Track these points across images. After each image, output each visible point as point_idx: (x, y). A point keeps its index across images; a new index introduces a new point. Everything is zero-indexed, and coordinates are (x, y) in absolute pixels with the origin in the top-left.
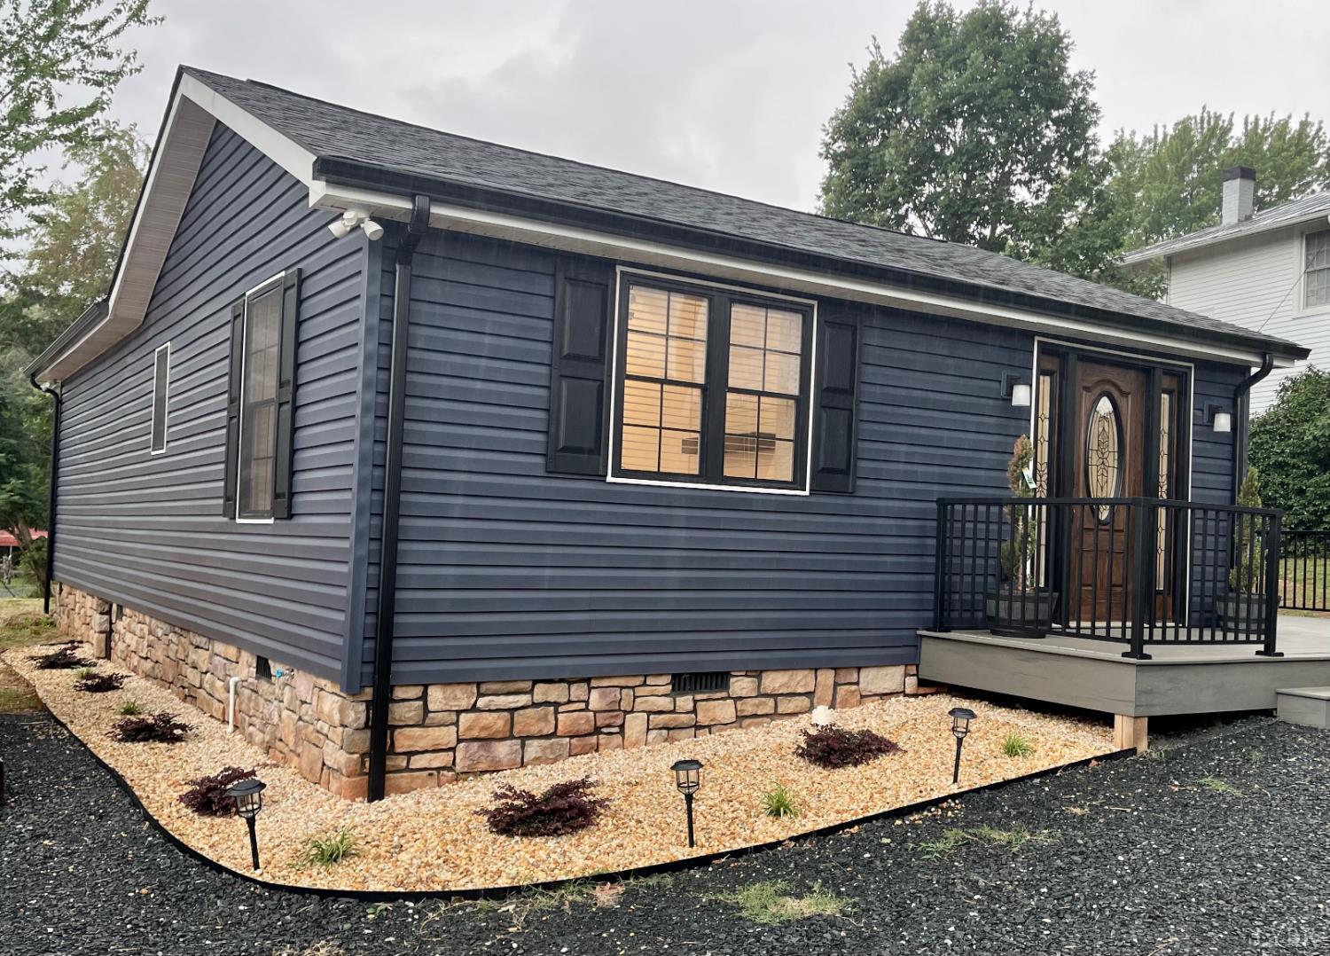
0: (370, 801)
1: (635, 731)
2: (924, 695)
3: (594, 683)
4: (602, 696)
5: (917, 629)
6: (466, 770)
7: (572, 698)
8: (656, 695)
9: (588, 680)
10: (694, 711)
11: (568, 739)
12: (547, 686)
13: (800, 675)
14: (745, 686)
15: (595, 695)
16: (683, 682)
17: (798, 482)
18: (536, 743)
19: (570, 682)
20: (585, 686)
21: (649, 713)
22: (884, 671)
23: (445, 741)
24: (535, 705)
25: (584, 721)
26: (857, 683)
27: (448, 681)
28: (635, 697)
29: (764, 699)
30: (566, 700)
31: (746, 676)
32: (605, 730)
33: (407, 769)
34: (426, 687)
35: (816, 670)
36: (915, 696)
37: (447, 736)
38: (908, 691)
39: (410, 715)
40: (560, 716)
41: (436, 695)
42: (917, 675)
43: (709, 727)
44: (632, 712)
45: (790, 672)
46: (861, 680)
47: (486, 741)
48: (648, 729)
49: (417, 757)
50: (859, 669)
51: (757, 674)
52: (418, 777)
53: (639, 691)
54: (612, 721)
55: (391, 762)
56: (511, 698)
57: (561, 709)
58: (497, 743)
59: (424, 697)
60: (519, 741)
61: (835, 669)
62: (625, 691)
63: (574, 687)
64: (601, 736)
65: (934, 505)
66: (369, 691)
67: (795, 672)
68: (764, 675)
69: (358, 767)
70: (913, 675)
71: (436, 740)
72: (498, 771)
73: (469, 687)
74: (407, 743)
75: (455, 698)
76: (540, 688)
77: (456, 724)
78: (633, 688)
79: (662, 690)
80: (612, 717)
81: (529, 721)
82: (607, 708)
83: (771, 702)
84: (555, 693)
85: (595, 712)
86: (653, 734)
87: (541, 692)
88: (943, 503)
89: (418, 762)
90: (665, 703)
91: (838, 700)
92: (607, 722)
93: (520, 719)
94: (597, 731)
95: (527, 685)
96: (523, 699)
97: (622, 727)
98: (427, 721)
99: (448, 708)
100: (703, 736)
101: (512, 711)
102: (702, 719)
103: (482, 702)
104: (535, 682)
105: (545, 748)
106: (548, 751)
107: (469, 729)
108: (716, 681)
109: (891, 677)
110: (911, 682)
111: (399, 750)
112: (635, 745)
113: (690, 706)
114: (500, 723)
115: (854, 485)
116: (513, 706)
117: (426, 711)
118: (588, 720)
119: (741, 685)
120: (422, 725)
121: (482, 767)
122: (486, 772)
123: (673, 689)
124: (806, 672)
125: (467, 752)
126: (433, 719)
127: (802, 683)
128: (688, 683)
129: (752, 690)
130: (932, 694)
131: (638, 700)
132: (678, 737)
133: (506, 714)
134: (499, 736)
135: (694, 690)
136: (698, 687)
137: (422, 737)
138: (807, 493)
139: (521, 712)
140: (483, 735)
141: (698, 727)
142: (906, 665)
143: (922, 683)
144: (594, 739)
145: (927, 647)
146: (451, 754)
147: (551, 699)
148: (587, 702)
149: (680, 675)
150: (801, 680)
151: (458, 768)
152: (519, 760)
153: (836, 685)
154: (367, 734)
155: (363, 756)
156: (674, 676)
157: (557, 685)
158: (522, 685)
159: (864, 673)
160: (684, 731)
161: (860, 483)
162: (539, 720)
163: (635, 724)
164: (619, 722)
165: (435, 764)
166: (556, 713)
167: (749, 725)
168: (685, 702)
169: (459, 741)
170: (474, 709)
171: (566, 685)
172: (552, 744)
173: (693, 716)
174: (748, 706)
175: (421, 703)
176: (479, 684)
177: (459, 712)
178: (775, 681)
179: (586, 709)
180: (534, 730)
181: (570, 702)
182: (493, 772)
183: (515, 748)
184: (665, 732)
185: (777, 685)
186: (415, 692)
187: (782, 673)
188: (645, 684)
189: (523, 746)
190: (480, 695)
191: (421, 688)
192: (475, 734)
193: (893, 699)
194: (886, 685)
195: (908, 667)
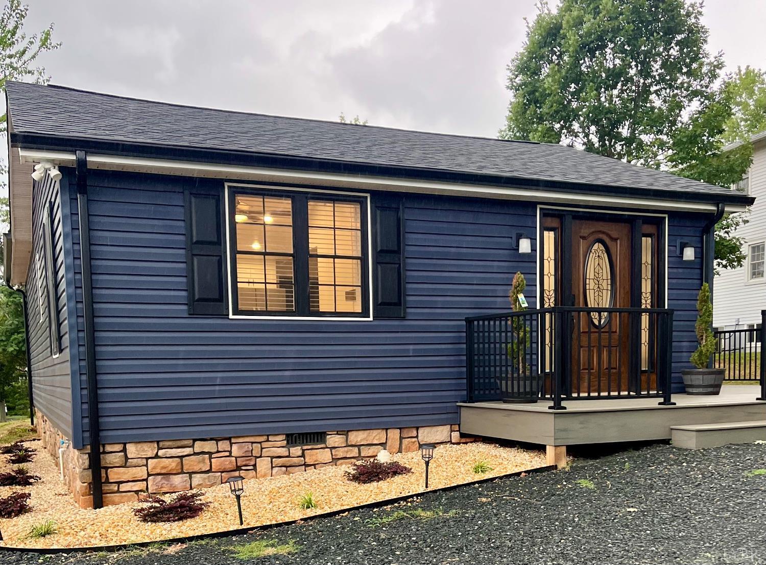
0: (95, 509)
1: (263, 468)
2: (466, 443)
3: (233, 440)
4: (239, 448)
5: (457, 402)
6: (154, 492)
7: (220, 450)
8: (277, 446)
9: (229, 439)
10: (303, 456)
11: (220, 473)
12: (202, 442)
13: (375, 432)
14: (337, 440)
15: (235, 447)
16: (293, 439)
17: (365, 313)
18: (198, 476)
19: (217, 440)
20: (228, 442)
21: (272, 458)
22: (435, 429)
23: (140, 474)
24: (195, 454)
25: (229, 463)
26: (417, 437)
27: (138, 441)
28: (262, 449)
29: (351, 448)
30: (215, 450)
31: (337, 434)
32: (243, 468)
33: (118, 491)
34: (125, 444)
35: (387, 429)
36: (458, 444)
37: (142, 472)
38: (453, 441)
39: (116, 460)
40: (213, 460)
41: (131, 449)
42: (459, 431)
43: (314, 465)
44: (261, 457)
45: (368, 431)
46: (419, 435)
47: (167, 475)
48: (272, 467)
49: (123, 484)
50: (417, 428)
51: (346, 433)
52: (125, 496)
53: (264, 445)
54: (248, 462)
55: (106, 488)
56: (179, 450)
57: (213, 456)
58: (174, 476)
59: (124, 450)
60: (188, 475)
61: (400, 429)
62: (254, 445)
63: (220, 443)
64: (241, 472)
65: (464, 323)
66: (89, 447)
67: (372, 431)
68: (349, 433)
69: (87, 491)
70: (457, 431)
71: (135, 474)
72: (175, 492)
73: (152, 444)
74: (116, 477)
75: (144, 451)
76: (197, 444)
77: (146, 465)
78: (260, 443)
79: (279, 444)
80: (247, 460)
81: (191, 463)
82: (243, 455)
83: (356, 449)
84: (209, 446)
85: (236, 458)
86: (275, 470)
87: (199, 446)
88: (469, 321)
89: (123, 487)
90: (283, 452)
91: (403, 447)
92: (244, 463)
93: (187, 462)
94: (238, 468)
95: (190, 442)
96: (188, 451)
97: (255, 465)
98: (128, 464)
99: (140, 456)
100: (311, 470)
101: (181, 457)
102: (309, 460)
103: (161, 453)
104: (194, 440)
105: (205, 479)
106: (207, 480)
107: (154, 468)
108: (318, 437)
109: (440, 433)
110: (456, 436)
111: (111, 481)
112: (264, 476)
113: (300, 453)
114: (174, 465)
115: (405, 313)
116: (181, 454)
117: (127, 458)
118: (231, 462)
119: (334, 440)
120: (125, 466)
121: (165, 490)
122: (167, 493)
123: (288, 443)
124: (380, 431)
125: (154, 481)
126: (132, 462)
127: (377, 438)
128: (298, 439)
129: (342, 443)
130: (471, 442)
131: (264, 450)
132: (293, 472)
133: (177, 459)
134: (174, 472)
135: (303, 444)
136: (305, 441)
137: (124, 473)
138: (371, 319)
139: (187, 458)
140: (163, 471)
141: (306, 465)
142: (451, 425)
143: (462, 435)
144: (237, 474)
145: (464, 413)
146: (145, 482)
147: (206, 450)
148: (230, 452)
149: (292, 435)
150: (377, 436)
151: (150, 491)
152: (188, 486)
153: (401, 438)
154: (90, 472)
155: (89, 484)
156: (287, 435)
157: (209, 442)
158: (186, 442)
159: (421, 431)
160: (297, 468)
161: (409, 310)
162: (199, 462)
163: (263, 464)
164: (252, 463)
165: (135, 489)
166: (210, 458)
167: (341, 464)
168: (296, 451)
169: (149, 475)
170: (157, 456)
171: (215, 442)
172: (209, 476)
173: (302, 459)
174: (340, 453)
175: (123, 454)
176: (158, 442)
177: (147, 459)
178: (357, 437)
179: (230, 456)
180: (196, 469)
181: (218, 452)
182: (172, 493)
183: (186, 478)
184: (284, 469)
185: (359, 439)
186: (118, 447)
187: (362, 432)
188: (268, 441)
189: (190, 478)
190: (159, 448)
191: (122, 445)
192: (158, 471)
193: (442, 446)
194: (437, 438)
195: (453, 426)
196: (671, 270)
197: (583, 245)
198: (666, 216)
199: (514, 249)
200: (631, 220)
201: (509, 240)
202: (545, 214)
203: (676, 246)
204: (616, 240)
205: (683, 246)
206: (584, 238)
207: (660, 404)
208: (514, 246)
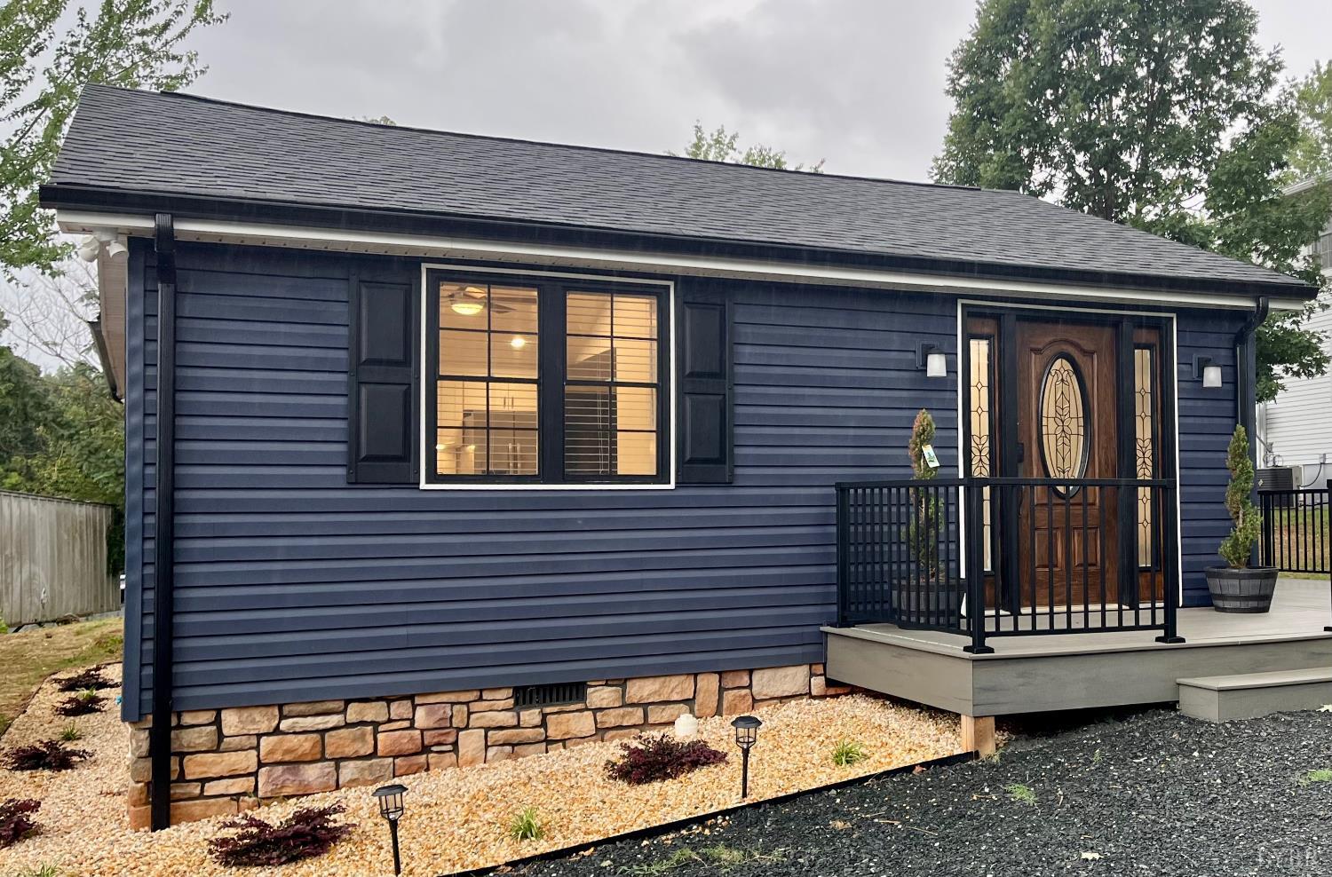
0: (154, 830)
1: (471, 747)
2: (837, 696)
3: (418, 700)
4: (429, 714)
5: (822, 625)
6: (269, 795)
7: (393, 716)
8: (497, 709)
9: (411, 698)
10: (544, 724)
11: (391, 760)
12: (362, 705)
13: (675, 681)
14: (606, 696)
15: (420, 712)
16: (524, 696)
17: (662, 475)
18: (352, 764)
19: (389, 701)
20: (408, 703)
21: (487, 729)
22: (781, 672)
23: (244, 765)
24: (348, 725)
25: (409, 740)
26: (750, 686)
27: (242, 704)
28: (470, 714)
29: (630, 709)
30: (385, 718)
31: (606, 685)
32: (434, 749)
33: (201, 796)
34: (219, 712)
35: (696, 675)
36: (822, 697)
37: (248, 760)
38: (814, 693)
39: (201, 741)
40: (380, 736)
41: (230, 720)
42: (825, 674)
43: (563, 741)
44: (467, 728)
45: (662, 679)
46: (754, 683)
47: (294, 764)
48: (487, 747)
49: (211, 783)
50: (751, 672)
51: (622, 683)
52: (214, 804)
53: (475, 707)
54: (442, 739)
55: (177, 790)
56: (319, 719)
57: (381, 728)
58: (306, 766)
59: (217, 722)
60: (333, 763)
61: (720, 673)
62: (456, 707)
63: (394, 706)
64: (431, 755)
65: (833, 491)
66: (150, 717)
67: (668, 679)
68: (629, 684)
69: (143, 796)
70: (821, 675)
71: (234, 765)
72: (308, 795)
73: (270, 710)
74: (199, 769)
75: (253, 722)
76: (353, 708)
77: (257, 748)
78: (467, 703)
79: (501, 704)
80: (442, 735)
81: (339, 742)
82: (436, 726)
83: (640, 712)
84: (374, 711)
85: (422, 731)
86: (492, 751)
87: (354, 712)
88: (842, 489)
89: (211, 789)
90: (508, 718)
91: (725, 706)
92: (436, 740)
93: (332, 740)
94: (425, 749)
95: (340, 705)
96: (334, 720)
97: (455, 744)
98: (223, 746)
99: (245, 732)
100: (556, 752)
101: (322, 732)
102: (553, 733)
103: (284, 725)
104: (348, 702)
105: (363, 769)
106: (367, 772)
107: (271, 752)
108: (572, 692)
109: (793, 678)
110: (818, 684)
111: (188, 777)
112: (472, 762)
113: (537, 720)
114: (307, 746)
115: (733, 475)
116: (321, 727)
117: (221, 736)
118: (412, 739)
119: (600, 695)
120: (217, 750)
121: (288, 791)
122: (293, 796)
123: (516, 703)
124: (683, 678)
125: (269, 777)
126: (230, 744)
127: (677, 690)
128: (535, 696)
129: (614, 701)
130: (846, 695)
131: (473, 716)
132: (524, 753)
133: (314, 735)
134: (309, 758)
135: (544, 702)
136: (548, 699)
137: (214, 763)
138: (672, 486)
139: (333, 733)
140: (287, 758)
141: (548, 742)
142: (811, 665)
143: (830, 683)
144: (422, 758)
145: (833, 646)
146: (252, 779)
147: (368, 718)
148: (412, 720)
149: (525, 688)
150: (678, 687)
151: (260, 794)
152: (333, 782)
153: (721, 690)
154: (148, 764)
155: (148, 784)
156: (516, 690)
157: (374, 704)
158: (331, 706)
159: (757, 676)
160: (532, 747)
161: (739, 471)
162: (354, 740)
163: (470, 742)
164: (451, 739)
165: (233, 790)
166: (376, 733)
167: (613, 738)
168: (531, 716)
169: (260, 765)
170: (277, 731)
171: (385, 704)
172: (371, 765)
173: (542, 730)
174: (611, 719)
175: (214, 728)
176: (280, 707)
177: (259, 736)
178: (641, 689)
179: (412, 727)
180: (349, 751)
181: (390, 721)
182: (303, 796)
183: (327, 770)
184: (508, 749)
185: (645, 694)
186: (208, 717)
187: (651, 680)
188: (480, 699)
189: (337, 768)
190: (282, 717)
191: (214, 713)
192: (278, 757)
193: (793, 702)
194: (785, 687)
195: (814, 667)
196: (1184, 403)
197: (1035, 362)
198: (1174, 315)
199: (921, 370)
200: (1116, 323)
201: (911, 356)
202: (970, 313)
203: (1191, 364)
204: (1091, 354)
205: (1203, 364)
206: (1037, 351)
207: (1158, 639)
208: (919, 365)
